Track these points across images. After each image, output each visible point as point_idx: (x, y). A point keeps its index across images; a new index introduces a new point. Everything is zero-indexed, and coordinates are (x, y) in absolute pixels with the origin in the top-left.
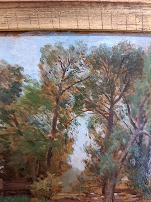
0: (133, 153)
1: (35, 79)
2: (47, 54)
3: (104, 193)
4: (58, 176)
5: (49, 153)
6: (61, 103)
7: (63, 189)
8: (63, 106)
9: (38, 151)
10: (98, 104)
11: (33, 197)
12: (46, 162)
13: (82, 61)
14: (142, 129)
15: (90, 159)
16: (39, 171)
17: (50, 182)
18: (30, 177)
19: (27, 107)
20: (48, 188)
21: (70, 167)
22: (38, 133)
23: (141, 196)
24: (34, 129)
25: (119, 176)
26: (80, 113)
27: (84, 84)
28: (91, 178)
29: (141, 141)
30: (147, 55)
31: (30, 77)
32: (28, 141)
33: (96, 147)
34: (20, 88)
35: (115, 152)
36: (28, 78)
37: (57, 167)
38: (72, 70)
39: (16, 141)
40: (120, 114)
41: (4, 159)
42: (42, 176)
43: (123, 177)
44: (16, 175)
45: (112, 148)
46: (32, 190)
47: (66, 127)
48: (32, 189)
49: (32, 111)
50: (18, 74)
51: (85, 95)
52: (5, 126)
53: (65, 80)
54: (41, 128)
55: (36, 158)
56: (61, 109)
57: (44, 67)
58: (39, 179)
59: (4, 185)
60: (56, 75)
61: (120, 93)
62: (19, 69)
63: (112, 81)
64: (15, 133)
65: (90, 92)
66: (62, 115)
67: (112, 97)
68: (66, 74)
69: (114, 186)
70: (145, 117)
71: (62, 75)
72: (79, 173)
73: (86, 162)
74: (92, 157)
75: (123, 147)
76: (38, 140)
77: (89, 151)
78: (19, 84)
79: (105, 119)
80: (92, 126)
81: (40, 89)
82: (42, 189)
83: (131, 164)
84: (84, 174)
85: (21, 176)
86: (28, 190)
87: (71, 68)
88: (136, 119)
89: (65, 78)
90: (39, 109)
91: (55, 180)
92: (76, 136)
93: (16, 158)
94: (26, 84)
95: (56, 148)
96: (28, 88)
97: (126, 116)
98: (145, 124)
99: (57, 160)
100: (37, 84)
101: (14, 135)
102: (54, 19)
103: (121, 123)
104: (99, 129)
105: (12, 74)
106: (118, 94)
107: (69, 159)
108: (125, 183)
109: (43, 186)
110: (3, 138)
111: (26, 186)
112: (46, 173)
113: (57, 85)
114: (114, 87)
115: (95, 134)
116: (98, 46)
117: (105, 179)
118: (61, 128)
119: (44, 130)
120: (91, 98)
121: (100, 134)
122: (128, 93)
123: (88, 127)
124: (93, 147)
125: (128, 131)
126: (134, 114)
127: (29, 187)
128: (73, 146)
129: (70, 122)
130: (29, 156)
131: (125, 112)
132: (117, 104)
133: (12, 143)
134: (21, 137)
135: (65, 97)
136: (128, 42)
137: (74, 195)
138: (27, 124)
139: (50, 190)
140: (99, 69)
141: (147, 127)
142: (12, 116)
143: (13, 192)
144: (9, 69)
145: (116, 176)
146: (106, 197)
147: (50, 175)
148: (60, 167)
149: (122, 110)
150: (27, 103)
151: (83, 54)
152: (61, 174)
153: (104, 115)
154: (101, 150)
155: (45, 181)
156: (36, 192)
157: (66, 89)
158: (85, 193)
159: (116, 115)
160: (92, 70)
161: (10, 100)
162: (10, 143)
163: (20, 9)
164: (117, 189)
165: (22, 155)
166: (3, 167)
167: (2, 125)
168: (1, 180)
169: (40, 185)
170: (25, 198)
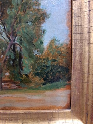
0: (10, 56)
14: (14, 41)
23: (19, 85)
25: (3, 72)
29: (14, 48)
43: (6, 73)
69: (1, 78)
70: (15, 32)
75: (3, 53)
83: (10, 64)
88: (10, 35)
97: (4, 33)
98: (16, 37)
103: (1, 37)
108: (8, 77)
122: (3, 18)
125: (6, 43)
126: (9, 31)
131: (3, 30)
141: (18, 39)
149: (1, 29)
164: (3, 81)
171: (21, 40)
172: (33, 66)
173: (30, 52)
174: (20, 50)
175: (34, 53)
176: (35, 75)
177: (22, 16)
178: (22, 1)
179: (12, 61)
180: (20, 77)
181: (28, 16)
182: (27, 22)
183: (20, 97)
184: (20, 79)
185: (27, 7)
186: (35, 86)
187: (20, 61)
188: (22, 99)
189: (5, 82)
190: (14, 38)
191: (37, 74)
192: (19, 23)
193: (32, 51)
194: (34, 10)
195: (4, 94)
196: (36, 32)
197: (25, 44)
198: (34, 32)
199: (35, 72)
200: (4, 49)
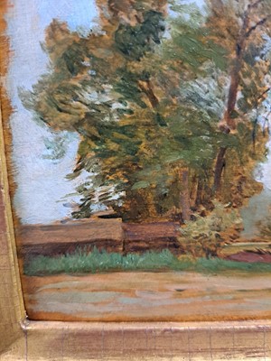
1: (194, 4)
4: (234, 207)
5: (218, 159)
6: (246, 55)
7: (242, 234)
8: (250, 60)
9: (197, 158)
11: (183, 252)
12: (212, 180)
16: (197, 199)
17: (217, 221)
18: (178, 211)
19: (176, 65)
20: (214, 233)
21: (259, 188)
24: (190, 110)
32: (176, 138)
34: (161, 23)
36: (178, 2)
37: (233, 188)
39: (152, 139)
41: (126, 176)
42: (203, 208)
44: (150, 210)
46: (180, 239)
47: (256, 104)
48: (182, 235)
49: (187, 73)
52: (128, 107)
53: (255, 6)
55: (192, 171)
56: (246, 67)
58: (196, 214)
59: (125, 230)
64: (149, 121)
66: (247, 81)
76: (198, 134)
78: (160, 14)
81: (204, 25)
82: (201, 235)
85: (160, 210)
86: (173, 239)
90: (202, 68)
91: (228, 215)
93: (150, 173)
94: (174, 15)
95: (234, 151)
96: (179, 24)
99: (235, 175)
100: (199, 14)
101: (147, 125)
107: (259, 171)
109: (203, 229)
110: (124, 133)
111: (170, 231)
112: (210, 203)
113: (239, 15)
118: (246, 108)
119: (210, 113)
127: (176, 231)
128: (268, 145)
129: (264, 95)
130: (177, 168)
133: (143, 144)
134: (163, 129)
135: (255, 42)
137: (263, 246)
138: (175, 102)
139: (217, 236)
142: (145, 84)
143: (141, 245)
147: (220, 206)
148: (239, 188)
150: (176, 57)
152: (241, 204)
155: (208, 220)
156: (189, 242)
157: (258, 24)
161: (139, 49)
162: (140, 143)
165: (163, 167)
166: (123, 194)
167: (121, 106)
168: (119, 220)
169: (198, 227)
170: (166, 255)
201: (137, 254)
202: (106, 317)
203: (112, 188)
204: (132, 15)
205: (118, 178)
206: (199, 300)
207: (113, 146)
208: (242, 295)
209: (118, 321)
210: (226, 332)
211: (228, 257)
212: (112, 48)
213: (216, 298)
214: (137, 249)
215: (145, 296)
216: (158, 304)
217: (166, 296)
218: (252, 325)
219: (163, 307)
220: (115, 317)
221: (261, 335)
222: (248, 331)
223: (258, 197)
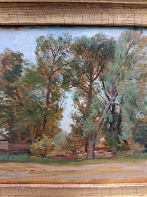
0: (108, 119)
1: (33, 63)
2: (41, 43)
3: (86, 150)
4: (51, 137)
5: (44, 120)
6: (52, 81)
7: (55, 148)
8: (54, 83)
9: (36, 119)
10: (81, 81)
11: (32, 155)
12: (42, 127)
13: (68, 48)
14: (114, 101)
15: (76, 124)
16: (37, 134)
17: (45, 143)
18: (30, 139)
19: (27, 85)
20: (44, 147)
21: (60, 130)
22: (35, 105)
23: (115, 153)
24: (32, 101)
25: (98, 137)
26: (67, 89)
27: (70, 66)
28: (76, 139)
29: (114, 109)
30: (118, 43)
31: (29, 61)
32: (28, 111)
33: (80, 115)
34: (21, 69)
35: (94, 118)
36: (27, 62)
37: (50, 130)
38: (60, 55)
39: (19, 111)
40: (97, 89)
41: (9, 125)
42: (39, 138)
43: (100, 138)
44: (19, 138)
45: (92, 115)
46: (31, 150)
47: (57, 99)
48: (31, 148)
49: (31, 88)
50: (19, 59)
51: (71, 75)
52: (9, 99)
53: (55, 63)
54: (38, 100)
55: (34, 124)
56: (53, 86)
57: (39, 53)
58: (36, 140)
59: (9, 146)
60: (49, 60)
61: (97, 73)
62: (20, 55)
63: (91, 64)
64: (17, 104)
65: (75, 73)
66: (53, 91)
67: (91, 77)
68: (56, 59)
69: (94, 145)
70: (116, 91)
71: (53, 59)
72: (68, 135)
73: (72, 126)
74: (77, 122)
75: (100, 114)
76: (36, 110)
77: (74, 117)
78: (20, 66)
79: (86, 93)
80: (77, 98)
81: (36, 70)
82: (39, 148)
83: (107, 128)
84: (71, 136)
85: (23, 139)
86: (28, 150)
87: (60, 54)
88: (109, 93)
89: (55, 61)
90: (36, 86)
91: (49, 141)
92: (65, 106)
93: (18, 124)
94: (25, 66)
95: (49, 116)
96: (27, 70)
97: (102, 91)
98: (116, 96)
99: (51, 125)
100: (34, 66)
101: (17, 106)
102: (46, 16)
103: (98, 96)
104: (82, 101)
105: (15, 59)
106: (95, 74)
107: (60, 124)
108: (103, 143)
109: (40, 146)
110: (8, 109)
111: (27, 146)
112: (42, 136)
113: (49, 67)
114: (93, 68)
115: (79, 104)
116: (80, 37)
117: (87, 139)
118: (53, 101)
119: (40, 102)
120: (75, 77)
121: (83, 104)
122: (103, 73)
123: (74, 99)
124: (78, 114)
126: (108, 89)
127: (29, 147)
128: (62, 114)
129: (60, 96)
130: (28, 122)
131: (101, 87)
132: (95, 81)
134: (23, 108)
135: (56, 76)
136: (103, 33)
137: (64, 153)
138: (26, 98)
139: (45, 149)
140: (81, 54)
141: (118, 99)
142: (15, 91)
143: (16, 152)
144: (12, 55)
145: (96, 137)
146: (88, 154)
147: (45, 137)
148: (52, 130)
149: (99, 86)
150: (26, 81)
151: (69, 43)
152: (53, 136)
153: (85, 90)
154: (83, 117)
155: (41, 142)
156: (34, 151)
157: (57, 70)
158: (72, 151)
159: (94, 90)
160: (76, 56)
161: (13, 79)
162: (14, 113)
163: (20, 8)
164: (96, 148)
165: (23, 122)
166: (8, 132)
167: (7, 99)
168: (7, 142)
169: (37, 145)
170: (26, 156)
171: (122, 100)
172: (134, 130)
173: (132, 114)
174: (121, 112)
175: (136, 115)
176: (135, 142)
177: (126, 71)
178: (127, 54)
179: (109, 124)
180: (117, 143)
181: (133, 71)
182: (131, 80)
183: (114, 168)
184: (117, 145)
185: (132, 61)
186: (134, 154)
187: (119, 124)
188: (117, 170)
189: (98, 149)
190: (114, 98)
191: (137, 140)
192: (122, 80)
193: (133, 114)
194: (140, 64)
195: (96, 163)
196: (141, 91)
197: (127, 104)
198: (138, 91)
199: (135, 137)
200: (100, 109)
201: (14, 156)
202: (3, 181)
203: (4, 129)
204: (10, 66)
205: (6, 126)
206: (40, 175)
207: (4, 114)
208: (57, 173)
209: (8, 183)
210: (50, 188)
211: (50, 157)
212: (3, 78)
213: (47, 174)
214: (15, 154)
215: (18, 172)
216: (24, 176)
217: (26, 173)
218: (61, 186)
219: (26, 177)
220: (6, 182)
221: (65, 190)
222: (59, 188)
223: (60, 134)
